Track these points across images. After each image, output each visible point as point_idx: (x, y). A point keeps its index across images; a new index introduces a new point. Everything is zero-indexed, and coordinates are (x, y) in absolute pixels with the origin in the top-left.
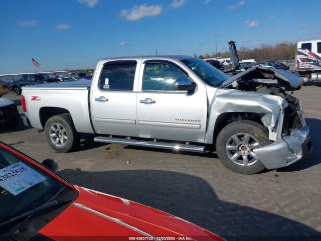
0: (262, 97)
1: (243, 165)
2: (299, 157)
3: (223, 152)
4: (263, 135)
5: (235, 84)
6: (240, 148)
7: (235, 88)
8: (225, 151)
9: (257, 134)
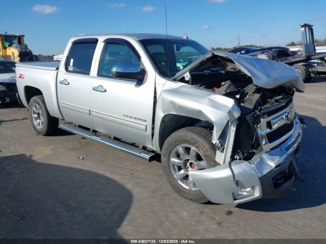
0: (209, 99)
1: (188, 188)
2: (257, 194)
3: (167, 165)
4: (209, 153)
5: (187, 76)
6: (188, 164)
7: (187, 82)
8: (169, 164)
9: (202, 149)
